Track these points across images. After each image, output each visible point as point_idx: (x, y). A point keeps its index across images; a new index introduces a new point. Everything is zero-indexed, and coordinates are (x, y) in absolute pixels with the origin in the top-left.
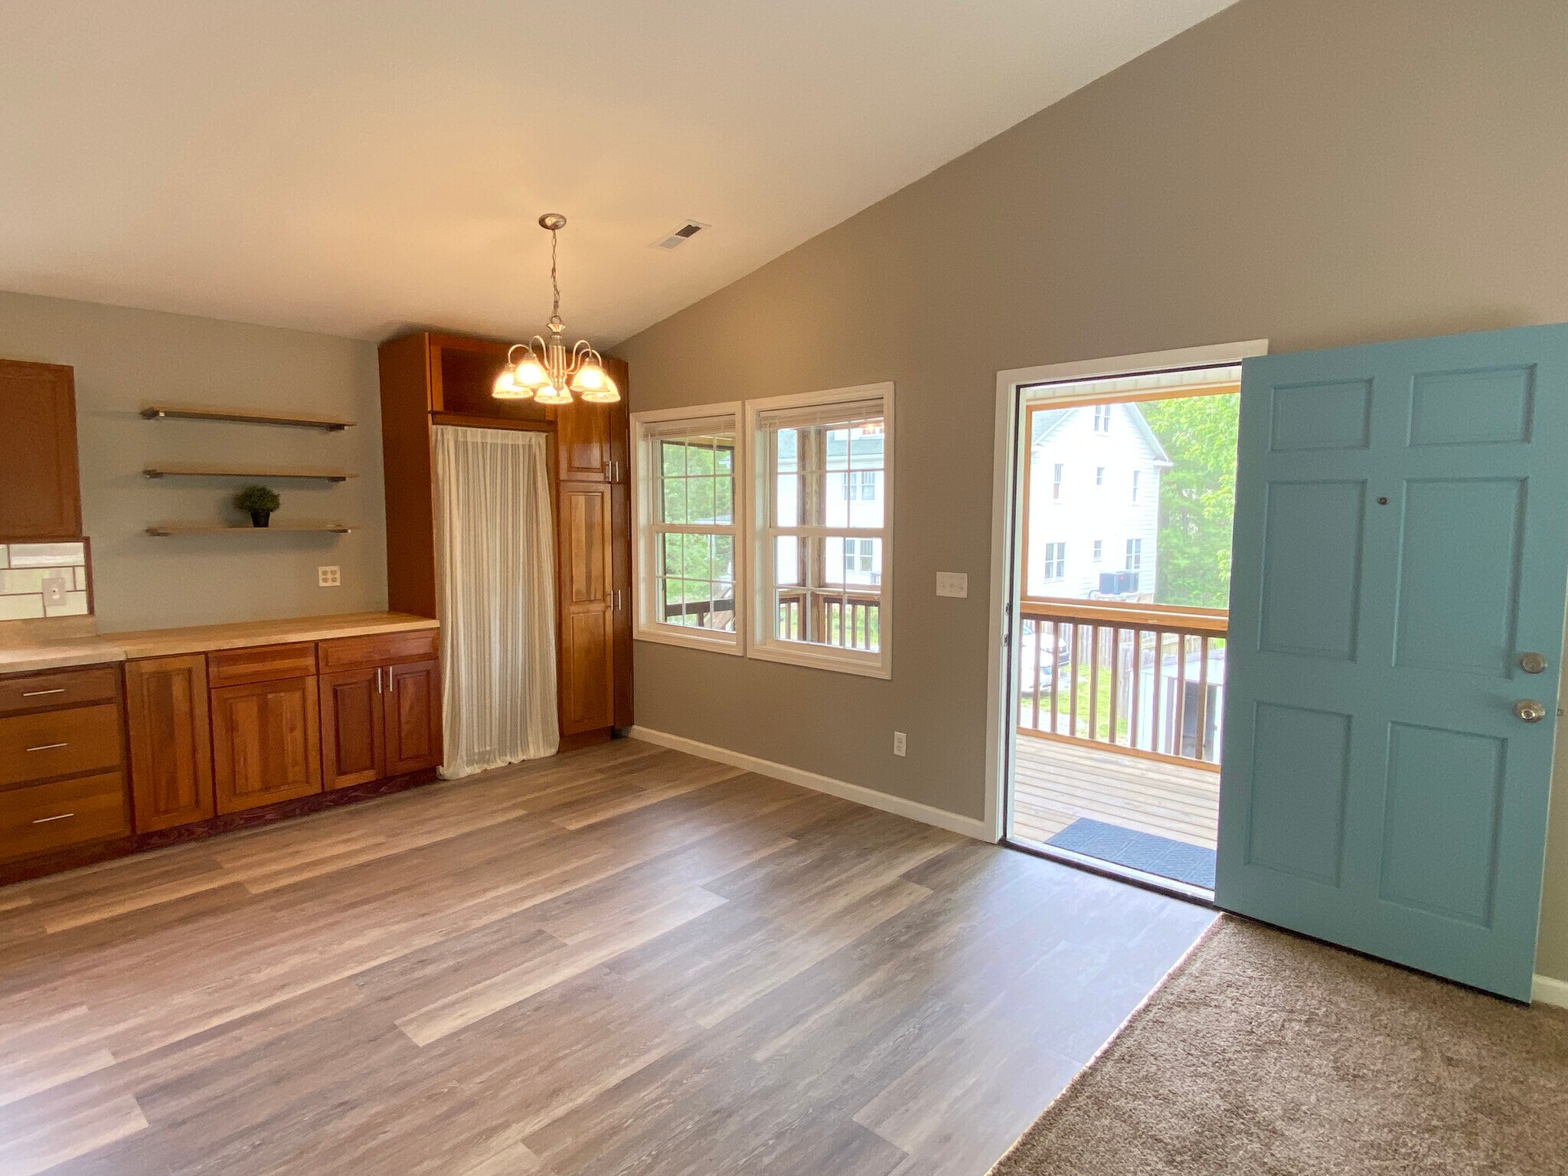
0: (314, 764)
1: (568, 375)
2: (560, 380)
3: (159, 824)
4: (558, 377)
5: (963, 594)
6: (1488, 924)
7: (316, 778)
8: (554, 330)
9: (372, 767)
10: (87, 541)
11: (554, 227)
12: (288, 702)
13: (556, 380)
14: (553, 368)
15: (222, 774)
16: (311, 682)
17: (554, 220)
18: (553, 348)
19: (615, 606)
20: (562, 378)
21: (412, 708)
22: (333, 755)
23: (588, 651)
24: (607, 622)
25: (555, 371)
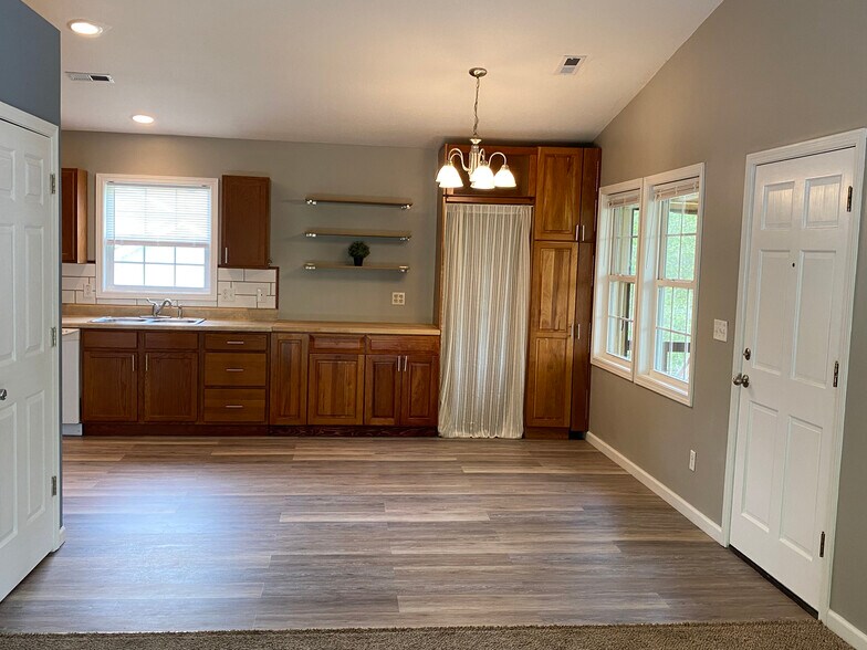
0: (360, 407)
3: (280, 422)
5: (725, 339)
7: (360, 416)
9: (393, 417)
10: (278, 269)
11: (478, 76)
12: (348, 367)
15: (312, 401)
16: (361, 357)
17: (479, 72)
19: (575, 336)
21: (419, 384)
22: (370, 404)
23: (550, 367)
24: (568, 347)
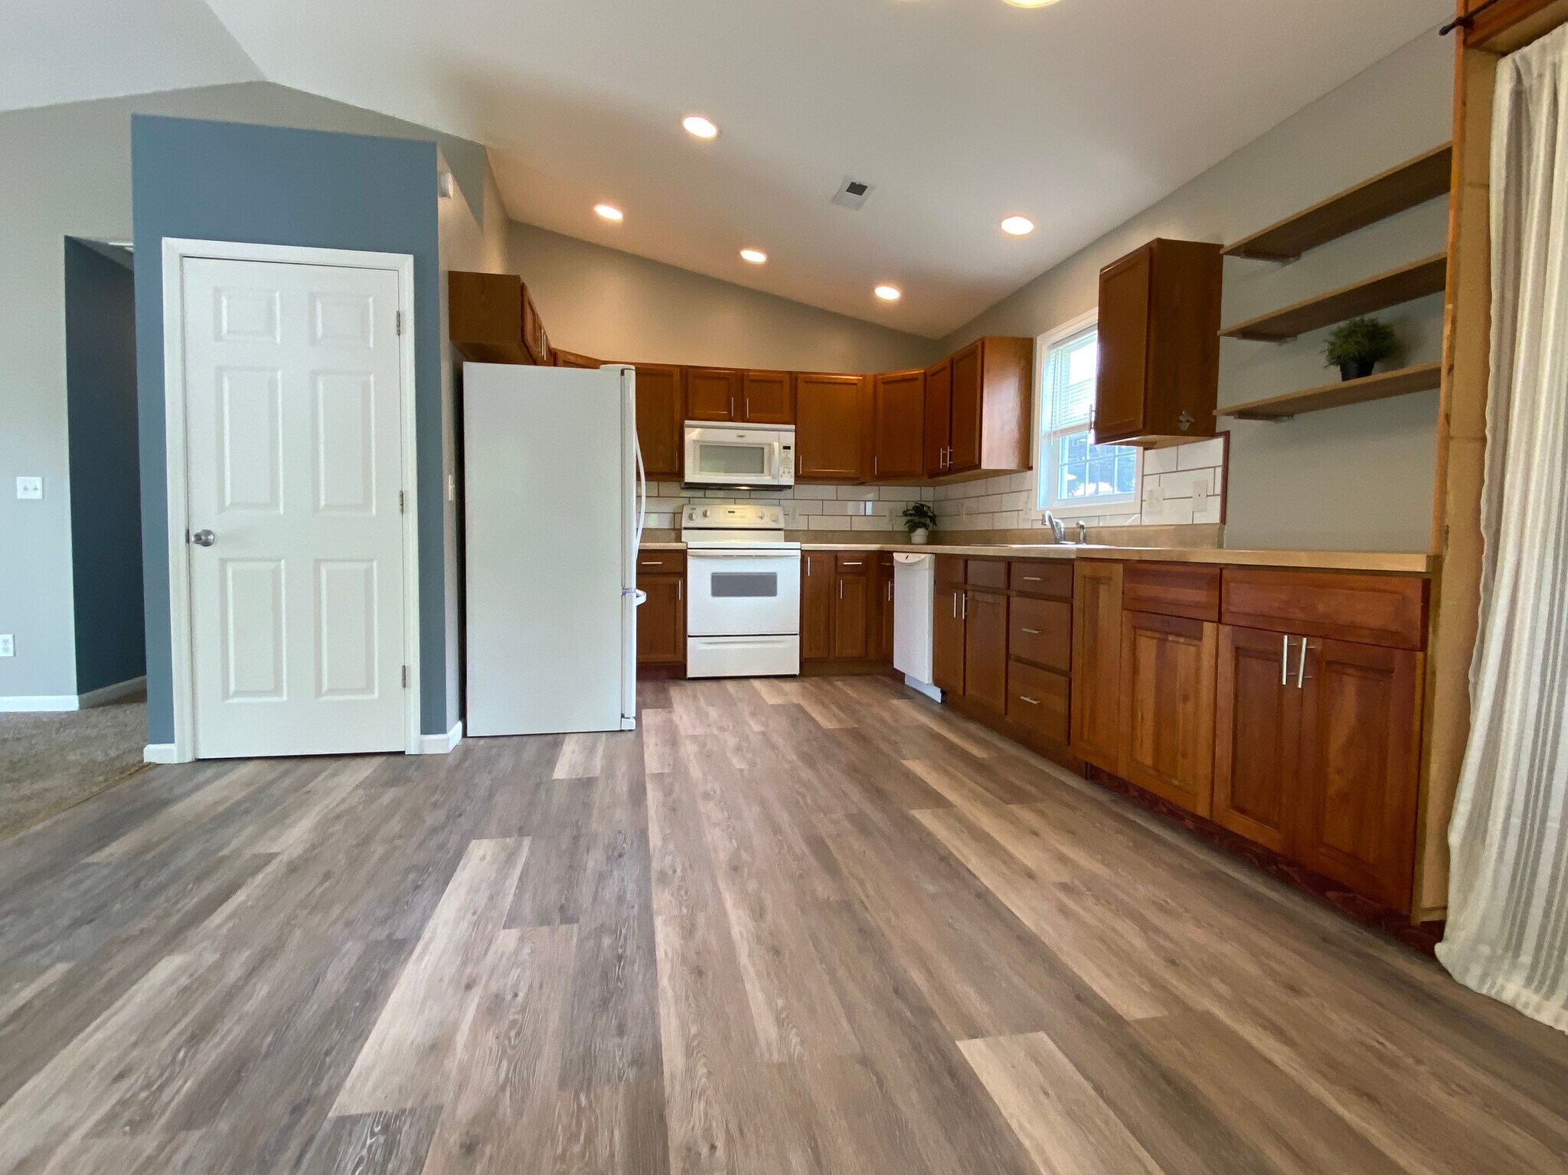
10: (1226, 435)
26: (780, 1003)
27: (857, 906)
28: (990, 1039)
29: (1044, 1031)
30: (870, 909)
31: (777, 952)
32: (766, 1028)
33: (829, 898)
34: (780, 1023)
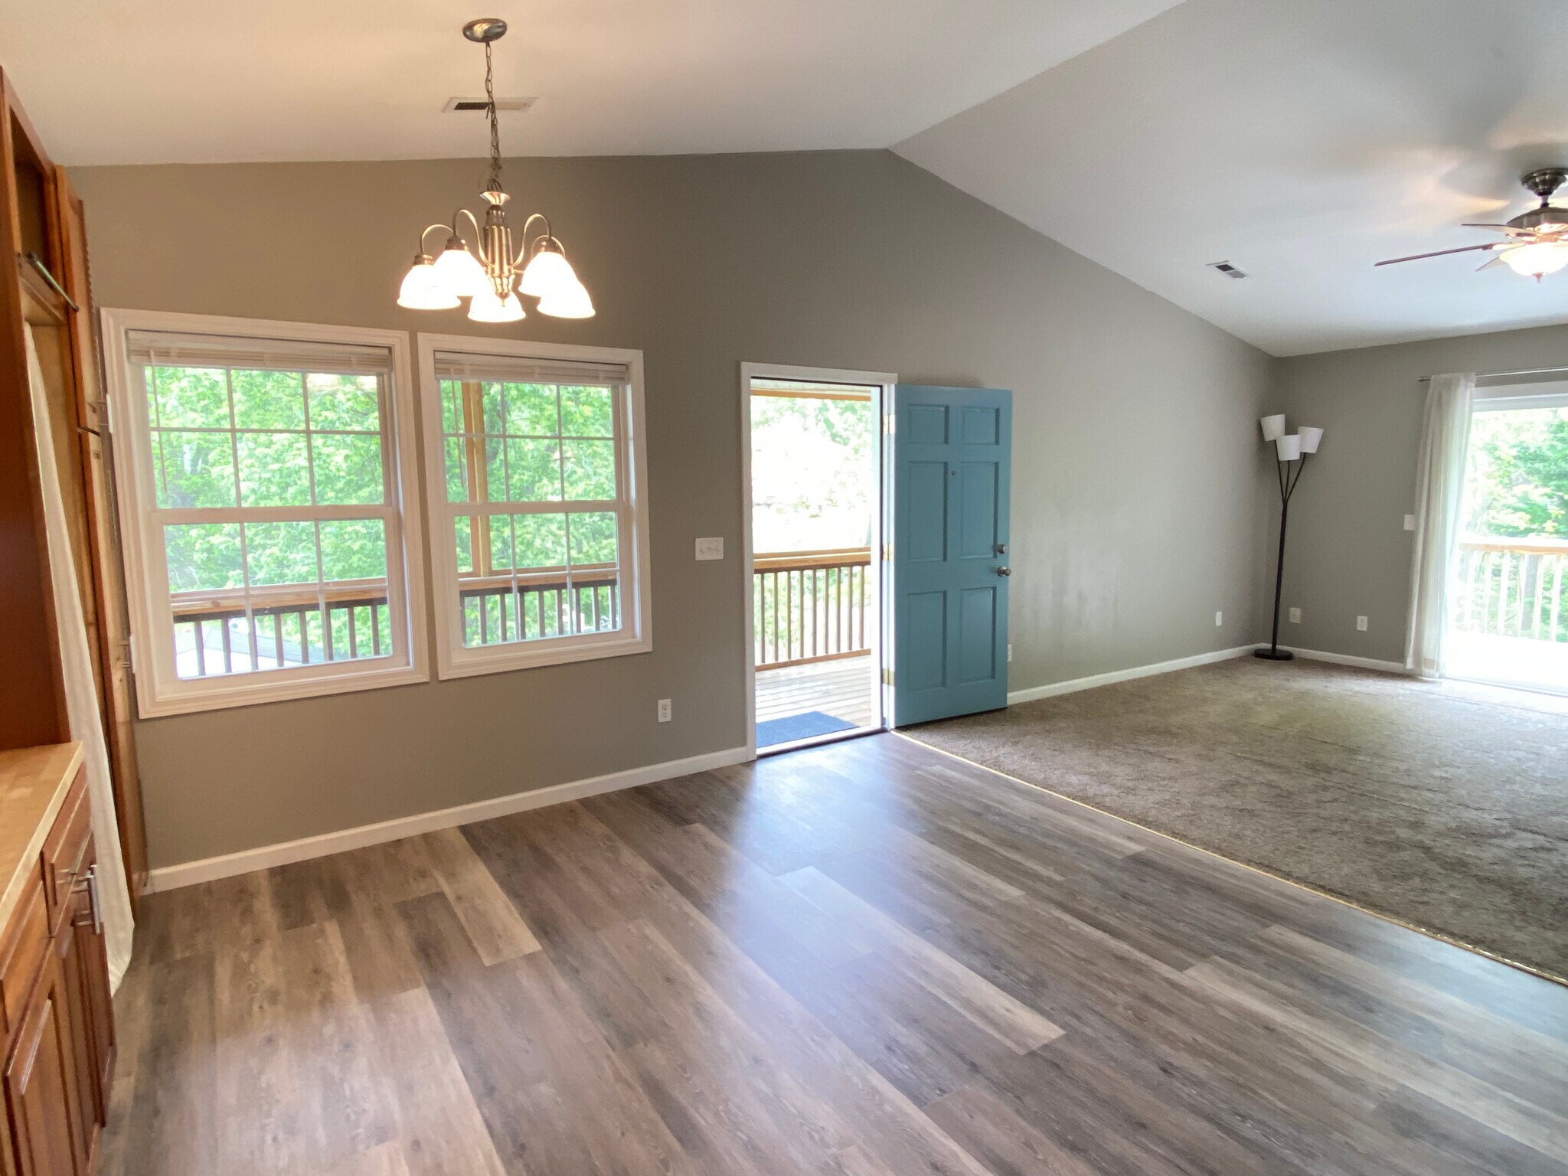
1: (516, 274)
2: (505, 280)
4: (500, 277)
5: (721, 556)
6: (993, 677)
8: (493, 202)
11: (487, 38)
13: (498, 280)
14: (493, 262)
17: (485, 26)
18: (493, 230)
20: (508, 278)
25: (497, 266)
26: (650, 947)
27: (616, 1041)
28: (521, 955)
29: (485, 967)
30: (605, 1043)
31: (668, 980)
32: (652, 932)
33: (646, 1045)
34: (645, 937)
